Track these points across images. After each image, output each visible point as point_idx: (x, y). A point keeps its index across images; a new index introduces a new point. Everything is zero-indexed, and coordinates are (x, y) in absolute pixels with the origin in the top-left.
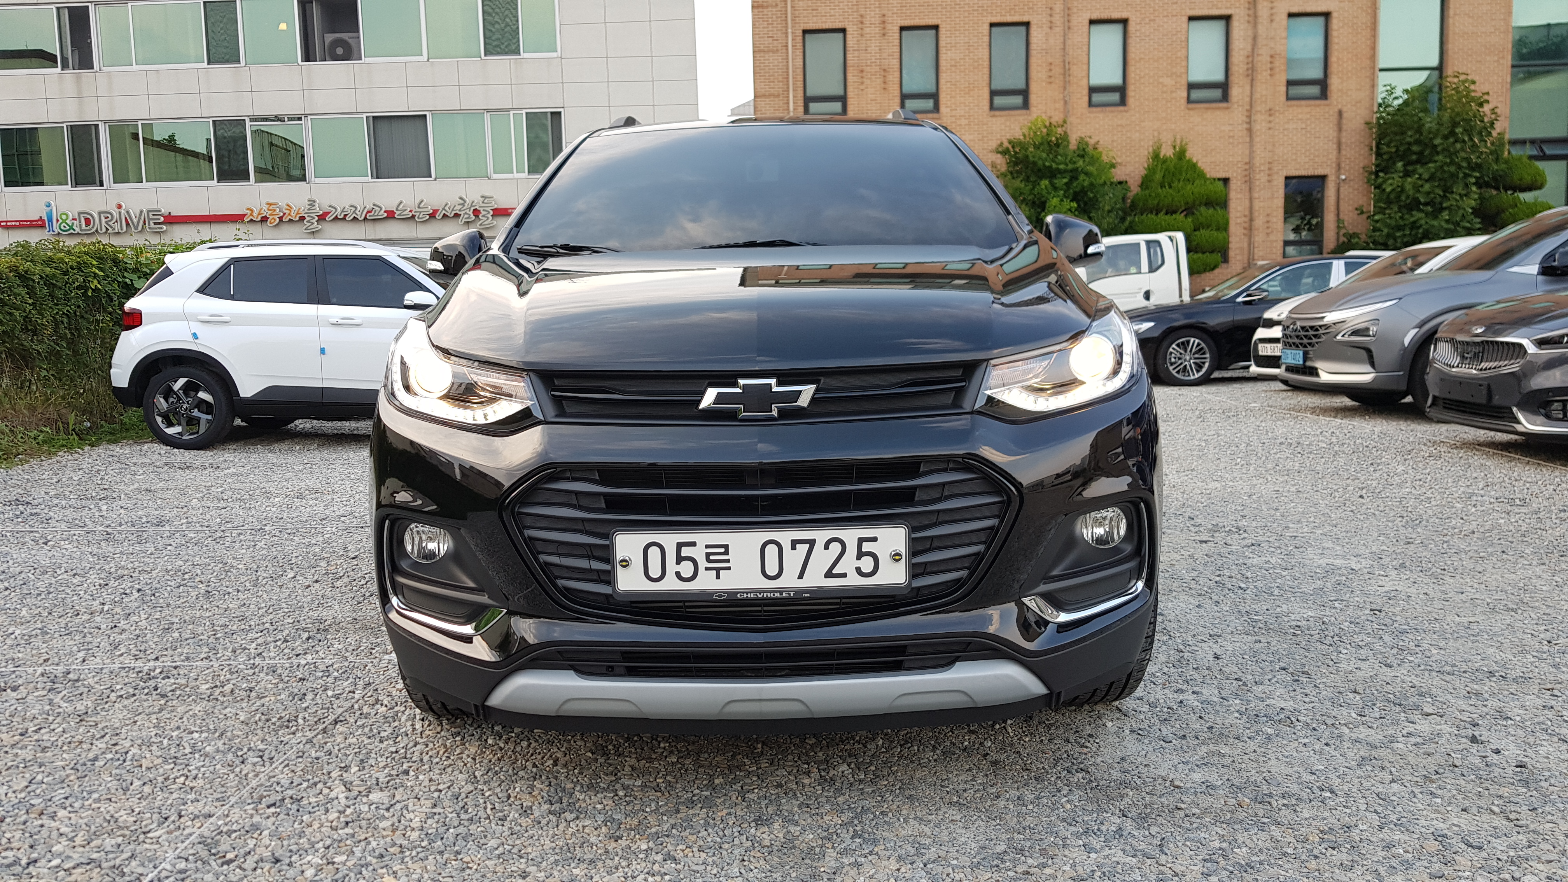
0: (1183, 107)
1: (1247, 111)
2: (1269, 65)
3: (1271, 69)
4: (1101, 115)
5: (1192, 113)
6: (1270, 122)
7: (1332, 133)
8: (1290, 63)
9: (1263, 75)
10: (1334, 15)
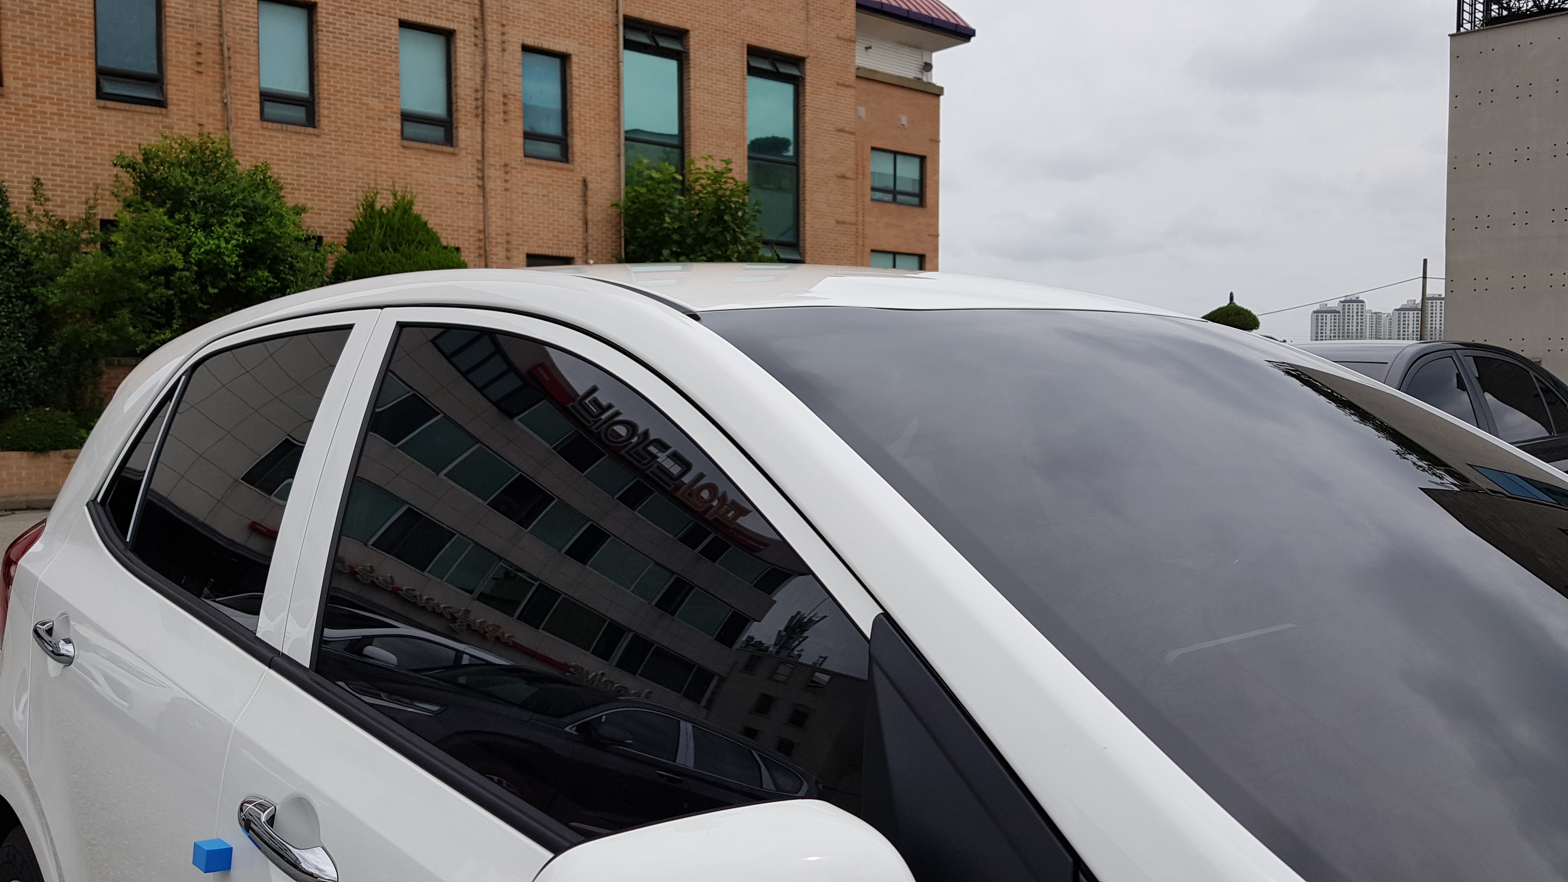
0: (396, 143)
1: (478, 161)
2: (502, 107)
3: (505, 112)
4: (281, 135)
5: (408, 152)
6: (506, 181)
7: (577, 206)
8: (528, 110)
9: (495, 119)
10: (574, 59)
